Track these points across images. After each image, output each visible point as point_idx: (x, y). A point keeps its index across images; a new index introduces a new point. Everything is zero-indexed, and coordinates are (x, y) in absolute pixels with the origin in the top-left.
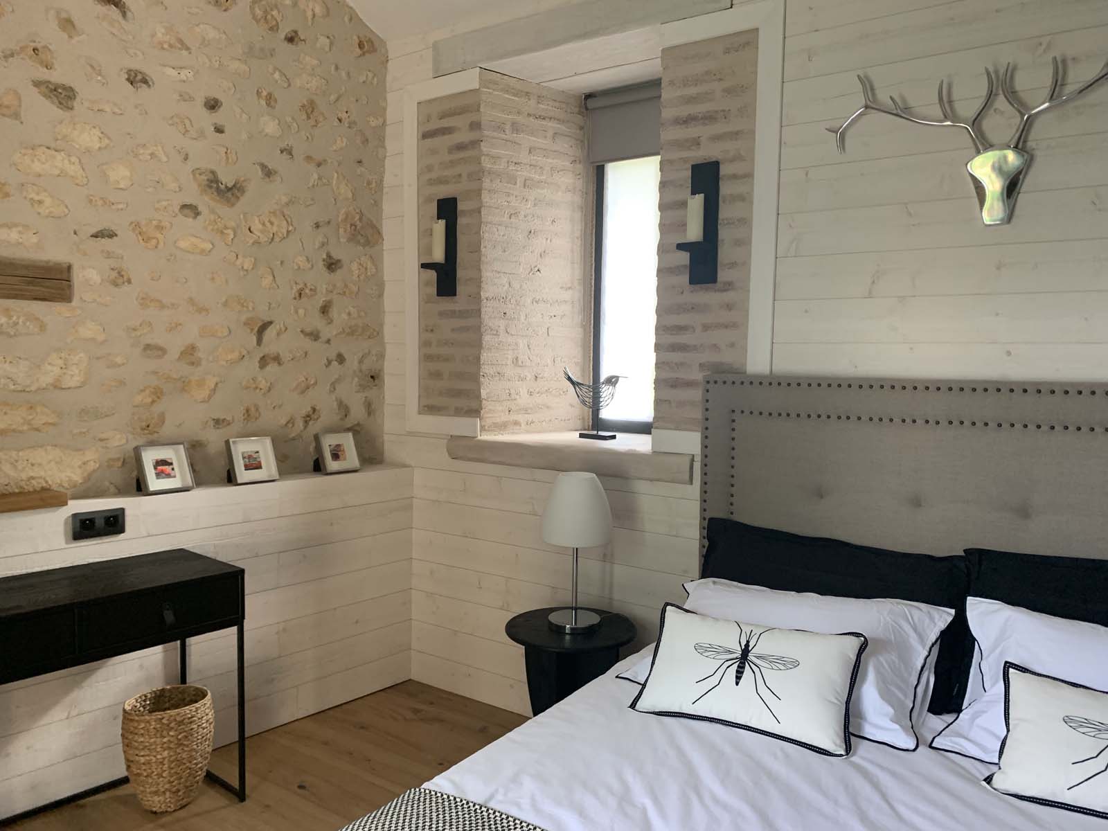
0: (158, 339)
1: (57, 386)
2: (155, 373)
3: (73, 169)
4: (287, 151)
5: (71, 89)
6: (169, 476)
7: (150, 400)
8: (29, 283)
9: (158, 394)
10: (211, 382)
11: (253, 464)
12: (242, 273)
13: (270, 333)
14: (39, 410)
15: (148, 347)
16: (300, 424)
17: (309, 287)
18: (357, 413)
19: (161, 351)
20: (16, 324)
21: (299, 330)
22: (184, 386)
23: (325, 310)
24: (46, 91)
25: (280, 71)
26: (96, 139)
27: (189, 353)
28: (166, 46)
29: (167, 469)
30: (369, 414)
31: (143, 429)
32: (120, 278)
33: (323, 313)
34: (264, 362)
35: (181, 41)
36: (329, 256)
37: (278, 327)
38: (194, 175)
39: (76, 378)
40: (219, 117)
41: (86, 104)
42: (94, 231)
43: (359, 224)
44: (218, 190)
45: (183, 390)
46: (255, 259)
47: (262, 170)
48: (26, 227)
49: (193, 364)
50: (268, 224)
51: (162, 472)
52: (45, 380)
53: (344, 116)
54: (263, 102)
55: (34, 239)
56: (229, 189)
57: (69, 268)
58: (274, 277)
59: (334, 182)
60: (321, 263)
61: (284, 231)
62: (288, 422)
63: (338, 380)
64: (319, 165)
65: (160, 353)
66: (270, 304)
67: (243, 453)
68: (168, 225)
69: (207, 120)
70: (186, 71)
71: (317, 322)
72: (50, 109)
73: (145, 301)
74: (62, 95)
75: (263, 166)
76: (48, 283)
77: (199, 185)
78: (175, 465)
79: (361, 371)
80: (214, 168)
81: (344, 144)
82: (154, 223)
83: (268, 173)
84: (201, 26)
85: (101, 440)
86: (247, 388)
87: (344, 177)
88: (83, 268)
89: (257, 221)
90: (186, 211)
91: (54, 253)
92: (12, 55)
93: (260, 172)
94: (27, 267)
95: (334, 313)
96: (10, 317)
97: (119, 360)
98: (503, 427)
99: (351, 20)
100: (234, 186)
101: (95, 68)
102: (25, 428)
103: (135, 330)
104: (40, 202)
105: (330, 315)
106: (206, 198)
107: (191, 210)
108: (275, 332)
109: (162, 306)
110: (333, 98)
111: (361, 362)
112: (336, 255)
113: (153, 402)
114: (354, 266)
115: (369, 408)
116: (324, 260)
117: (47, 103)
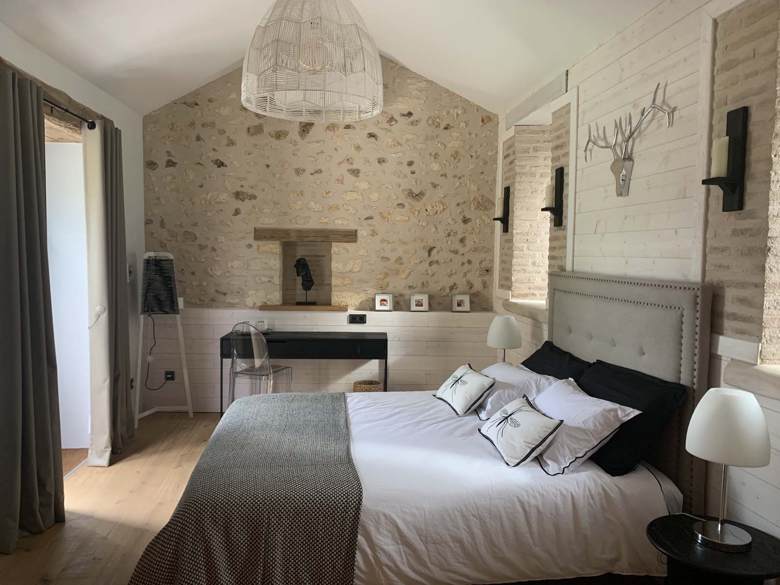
0: (387, 255)
1: (351, 271)
2: (385, 267)
3: (359, 197)
4: (445, 175)
5: (358, 170)
6: (385, 305)
7: (383, 277)
8: (343, 237)
9: (387, 275)
10: (407, 272)
11: (419, 304)
12: (422, 228)
13: (434, 252)
14: (346, 279)
15: (383, 258)
16: (448, 290)
17: (453, 232)
18: (478, 286)
19: (388, 259)
20: (340, 250)
21: (448, 250)
22: (397, 272)
23: (462, 241)
24: (351, 172)
25: (441, 143)
26: (367, 186)
27: (399, 260)
28: (392, 146)
29: (385, 303)
30: (484, 287)
31: (380, 288)
32: (374, 233)
33: (461, 242)
34: (431, 264)
35: (398, 143)
36: (464, 217)
37: (438, 249)
38: (403, 192)
39: (358, 269)
40: (413, 168)
41: (363, 174)
42: (365, 217)
43: (481, 201)
44: (412, 196)
45: (397, 274)
46: (427, 222)
47: (432, 185)
48: (344, 219)
49: (400, 264)
50: (435, 207)
51: (383, 303)
52: (348, 269)
53: (474, 154)
54: (432, 157)
55: (347, 222)
56: (417, 195)
57: (356, 231)
58: (436, 228)
59: (468, 184)
60: (460, 220)
61: (442, 209)
62: (441, 289)
63: (469, 271)
64: (460, 178)
65: (388, 260)
66: (434, 240)
67: (416, 300)
68: (392, 212)
69: (407, 170)
70: (400, 154)
71: (458, 246)
72: (352, 178)
73: (383, 241)
74: (355, 172)
75: (432, 183)
76: (350, 237)
77: (405, 195)
78: (388, 302)
79: (480, 268)
80: (411, 188)
81: (473, 167)
82: (387, 212)
83: (435, 186)
84: (406, 135)
85: (365, 291)
86: (423, 274)
87: (473, 181)
88: (361, 231)
89: (430, 206)
90: (400, 206)
91: (352, 227)
92: (341, 163)
93: (431, 186)
94: (344, 232)
95: (467, 241)
96: (338, 248)
97: (372, 262)
98: (525, 296)
99: (477, 110)
100: (420, 193)
101: (367, 161)
102: (341, 285)
103: (378, 252)
104: (349, 210)
105: (465, 243)
106: (409, 200)
107: (401, 205)
108: (436, 252)
109: (389, 243)
110: (467, 148)
111: (481, 263)
112: (468, 217)
113: (384, 278)
114: (478, 221)
115: (485, 285)
116: (462, 219)
117: (351, 176)
